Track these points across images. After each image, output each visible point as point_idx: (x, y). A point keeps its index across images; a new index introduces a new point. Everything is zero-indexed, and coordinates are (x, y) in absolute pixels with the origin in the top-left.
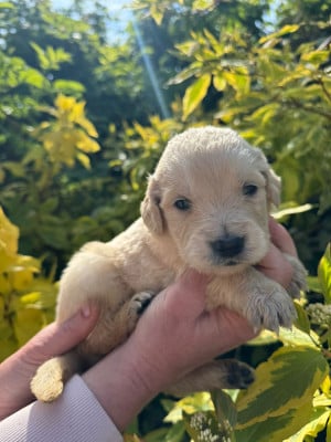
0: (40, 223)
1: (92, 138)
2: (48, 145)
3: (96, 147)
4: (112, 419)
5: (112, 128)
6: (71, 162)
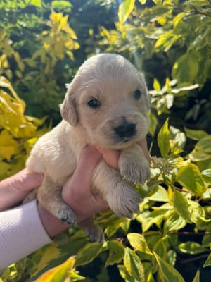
0: (48, 95)
1: (74, 40)
2: (46, 46)
3: (77, 46)
5: (91, 32)
6: (62, 57)
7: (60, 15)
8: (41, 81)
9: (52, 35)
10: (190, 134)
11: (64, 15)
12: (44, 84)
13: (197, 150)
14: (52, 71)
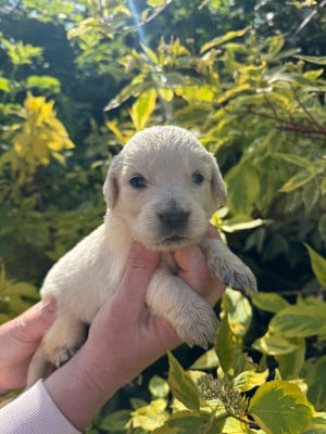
0: (24, 218)
2: (18, 148)
3: (71, 145)
4: (69, 420)
6: (46, 161)
7: (40, 101)
8: (13, 195)
9: (28, 130)
10: (259, 300)
11: (47, 101)
12: (17, 201)
13: (271, 334)
14: (30, 179)
